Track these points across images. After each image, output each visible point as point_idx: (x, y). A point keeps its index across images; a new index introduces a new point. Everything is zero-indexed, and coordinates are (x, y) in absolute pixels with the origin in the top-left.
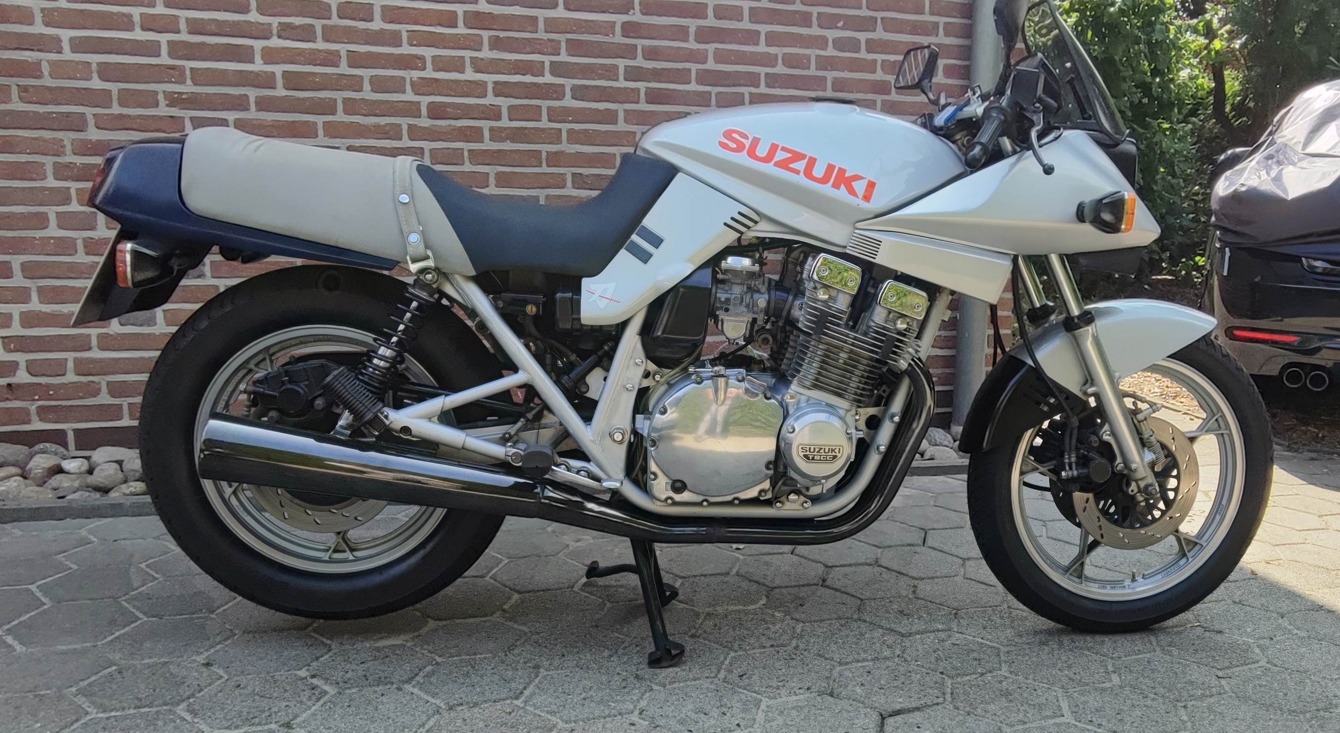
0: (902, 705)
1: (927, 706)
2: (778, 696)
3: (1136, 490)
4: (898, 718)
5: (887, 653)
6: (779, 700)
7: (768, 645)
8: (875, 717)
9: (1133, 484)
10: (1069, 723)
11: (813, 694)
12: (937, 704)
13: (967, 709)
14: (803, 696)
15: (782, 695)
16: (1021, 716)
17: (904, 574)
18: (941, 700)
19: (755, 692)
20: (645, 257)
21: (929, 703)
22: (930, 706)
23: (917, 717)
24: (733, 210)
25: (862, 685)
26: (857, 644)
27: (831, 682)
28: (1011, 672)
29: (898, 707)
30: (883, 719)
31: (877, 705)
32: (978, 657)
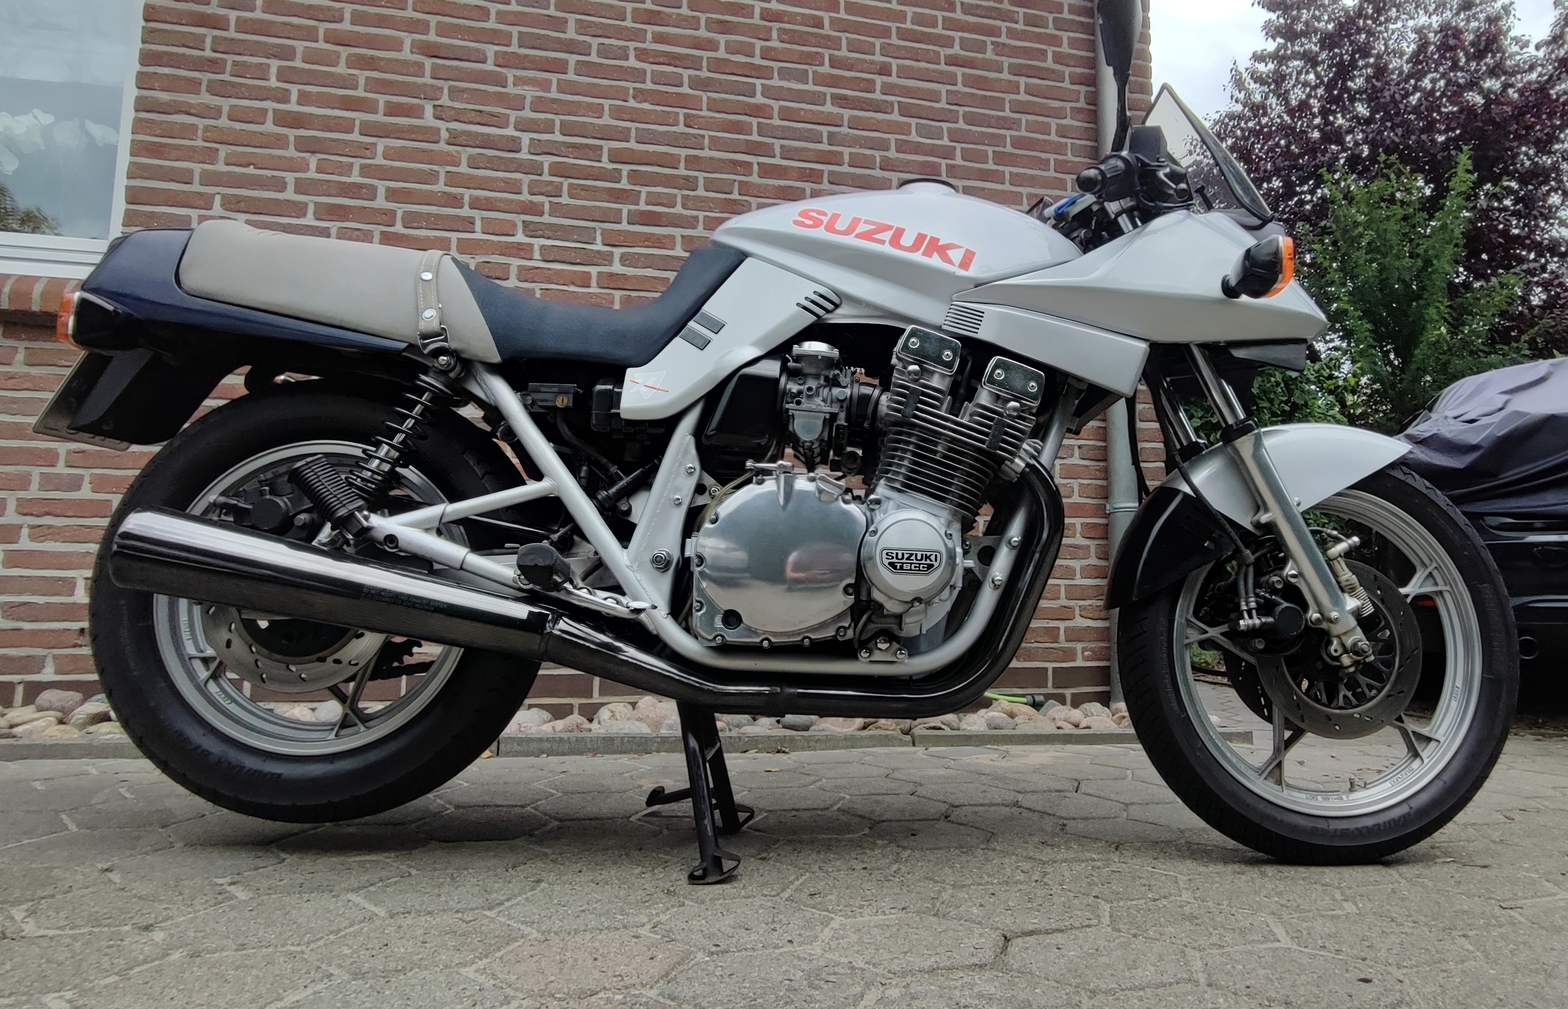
0: (1037, 926)
1: (1072, 928)
2: (858, 915)
3: (1340, 651)
4: (1031, 940)
5: (1021, 877)
6: (859, 919)
7: (859, 867)
8: (996, 936)
9: (1335, 642)
10: (1289, 949)
11: (910, 915)
12: (1089, 926)
13: (1133, 932)
14: (894, 916)
15: (865, 914)
16: (1214, 939)
17: (1050, 815)
18: (1094, 922)
19: (828, 911)
20: (703, 344)
21: (1077, 924)
22: (1077, 928)
23: (1059, 938)
24: (808, 290)
25: (981, 906)
26: (979, 868)
27: (938, 904)
28: (1195, 899)
29: (1031, 928)
30: (1006, 939)
31: (999, 925)
32: (1147, 883)
